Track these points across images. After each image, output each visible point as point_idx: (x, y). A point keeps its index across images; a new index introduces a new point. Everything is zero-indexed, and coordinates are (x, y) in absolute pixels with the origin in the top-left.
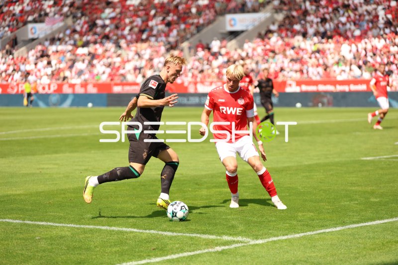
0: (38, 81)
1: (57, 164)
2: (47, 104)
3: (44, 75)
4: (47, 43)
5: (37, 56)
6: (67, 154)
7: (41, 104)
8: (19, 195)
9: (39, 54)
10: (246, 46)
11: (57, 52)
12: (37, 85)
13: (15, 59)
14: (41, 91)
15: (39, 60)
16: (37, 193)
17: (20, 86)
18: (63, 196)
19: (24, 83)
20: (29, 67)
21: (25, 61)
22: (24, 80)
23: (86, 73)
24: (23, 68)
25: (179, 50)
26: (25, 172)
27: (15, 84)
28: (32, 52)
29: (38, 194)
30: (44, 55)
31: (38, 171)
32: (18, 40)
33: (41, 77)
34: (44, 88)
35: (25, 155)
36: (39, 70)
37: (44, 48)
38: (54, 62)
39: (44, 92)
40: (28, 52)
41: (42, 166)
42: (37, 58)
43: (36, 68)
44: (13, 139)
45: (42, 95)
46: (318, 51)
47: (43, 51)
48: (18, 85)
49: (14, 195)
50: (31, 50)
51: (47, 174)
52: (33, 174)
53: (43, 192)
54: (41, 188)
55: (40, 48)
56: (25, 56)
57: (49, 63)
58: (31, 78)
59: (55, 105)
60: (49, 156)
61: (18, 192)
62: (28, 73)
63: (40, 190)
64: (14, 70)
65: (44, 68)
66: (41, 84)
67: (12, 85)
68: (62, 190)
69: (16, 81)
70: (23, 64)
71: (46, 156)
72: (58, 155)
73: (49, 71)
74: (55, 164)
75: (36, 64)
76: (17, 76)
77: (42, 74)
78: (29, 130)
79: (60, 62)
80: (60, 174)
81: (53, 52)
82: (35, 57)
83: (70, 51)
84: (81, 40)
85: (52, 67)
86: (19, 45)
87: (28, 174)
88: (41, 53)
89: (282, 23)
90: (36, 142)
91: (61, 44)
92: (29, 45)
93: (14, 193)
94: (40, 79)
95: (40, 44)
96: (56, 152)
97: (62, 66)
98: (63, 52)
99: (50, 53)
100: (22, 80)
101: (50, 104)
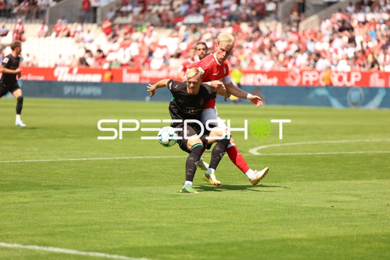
0: (333, 68)
1: (358, 196)
2: (344, 103)
3: (342, 59)
4: (351, 9)
5: (333, 29)
6: (374, 181)
7: (335, 102)
8: (300, 240)
9: (337, 27)
11: (365, 23)
12: (331, 72)
13: (300, 33)
14: (336, 82)
15: (335, 35)
16: (327, 238)
17: (305, 73)
18: (367, 245)
19: (310, 71)
20: (321, 46)
21: (316, 36)
22: (311, 66)
24: (311, 47)
26: (308, 205)
27: (297, 71)
28: (327, 24)
29: (328, 240)
30: (345, 27)
31: (328, 205)
32: (308, 4)
33: (338, 61)
34: (340, 79)
35: (310, 179)
36: (336, 51)
37: (345, 17)
38: (358, 39)
39: (340, 84)
40: (320, 23)
41: (335, 198)
42: (334, 31)
43: (330, 46)
44: (292, 154)
45: (338, 88)
47: (343, 22)
48: (301, 73)
49: (293, 240)
50: (325, 20)
51: (343, 210)
52: (321, 209)
53: (336, 237)
54: (333, 231)
55: (339, 16)
56: (316, 29)
57: (352, 40)
58: (322, 64)
59: (355, 104)
60: (346, 182)
61: (299, 236)
62: (319, 55)
63: (332, 235)
64: (298, 51)
65: (344, 47)
66: (337, 72)
67: (292, 74)
68: (366, 236)
69: (299, 67)
70: (312, 40)
71: (341, 182)
72: (359, 182)
73: (351, 52)
74: (355, 196)
75: (331, 41)
76: (302, 59)
77: (340, 56)
78: (316, 142)
79: (368, 40)
80: (362, 211)
81: (359, 23)
82: (331, 31)
83: (385, 22)
85: (356, 45)
86: (307, 12)
87: (313, 209)
88: (340, 24)
90: (326, 160)
91: (372, 11)
92: (323, 12)
93: (292, 236)
94: (336, 65)
95: (340, 11)
96: (357, 178)
97: (372, 44)
98: (374, 23)
99: (354, 24)
100: (309, 65)
101: (349, 103)
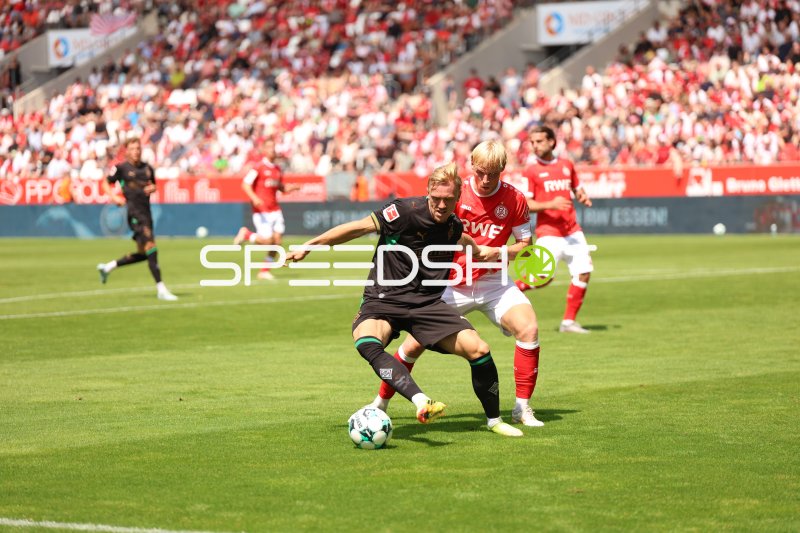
0: (74, 174)
1: (122, 379)
2: (97, 230)
3: (88, 159)
4: (94, 80)
5: (70, 111)
6: (147, 354)
7: (81, 229)
8: (26, 457)
9: (75, 107)
10: (587, 82)
11: (120, 100)
12: (70, 182)
13: (16, 118)
14: (80, 196)
15: (74, 121)
16: (71, 450)
17: (28, 185)
18: (136, 458)
19: (37, 179)
20: (52, 138)
21: (42, 123)
22: (39, 171)
23: (191, 154)
24: (35, 140)
25: (422, 92)
26: (40, 399)
27: (16, 180)
28: (58, 103)
29: (74, 453)
30: (87, 107)
31: (74, 398)
32: (24, 70)
33: (82, 163)
34: (88, 191)
35: (43, 356)
36: (77, 146)
37: (87, 91)
38: (112, 126)
39: (88, 200)
40: (48, 102)
41: (84, 385)
42: (71, 117)
43: (67, 139)
44: (12, 317)
45: (84, 207)
46: (770, 93)
47: (85, 99)
48: (23, 183)
49: (14, 458)
50: (56, 95)
51: (97, 403)
52: (63, 404)
53: (87, 448)
54: (82, 438)
55: (77, 90)
56: (42, 111)
57: (101, 129)
58: (56, 167)
59: (115, 231)
60: (102, 358)
61: (25, 450)
62: (50, 153)
63: (80, 445)
64: (14, 147)
65: (89, 140)
66: (81, 181)
67: (8, 184)
68: (135, 444)
69: (19, 172)
70: (36, 130)
71: (93, 358)
72: (122, 357)
73: (100, 147)
74: (117, 379)
75: (68, 131)
76: (21, 160)
77: (84, 155)
78: (51, 296)
79: (128, 126)
80: (128, 403)
81: (110, 100)
82: (65, 115)
83: (152, 99)
84: (179, 70)
85: (108, 138)
86: (25, 84)
87: (49, 405)
88: (80, 102)
89: (679, 23)
90: (69, 323)
91: (128, 81)
92: (51, 84)
93: (14, 451)
94: (79, 169)
95: (78, 81)
96: (119, 350)
97: (135, 132)
98: (135, 101)
99: (103, 103)
100: (35, 170)
101: (104, 229)
